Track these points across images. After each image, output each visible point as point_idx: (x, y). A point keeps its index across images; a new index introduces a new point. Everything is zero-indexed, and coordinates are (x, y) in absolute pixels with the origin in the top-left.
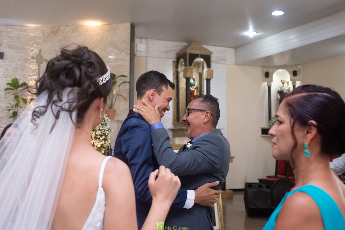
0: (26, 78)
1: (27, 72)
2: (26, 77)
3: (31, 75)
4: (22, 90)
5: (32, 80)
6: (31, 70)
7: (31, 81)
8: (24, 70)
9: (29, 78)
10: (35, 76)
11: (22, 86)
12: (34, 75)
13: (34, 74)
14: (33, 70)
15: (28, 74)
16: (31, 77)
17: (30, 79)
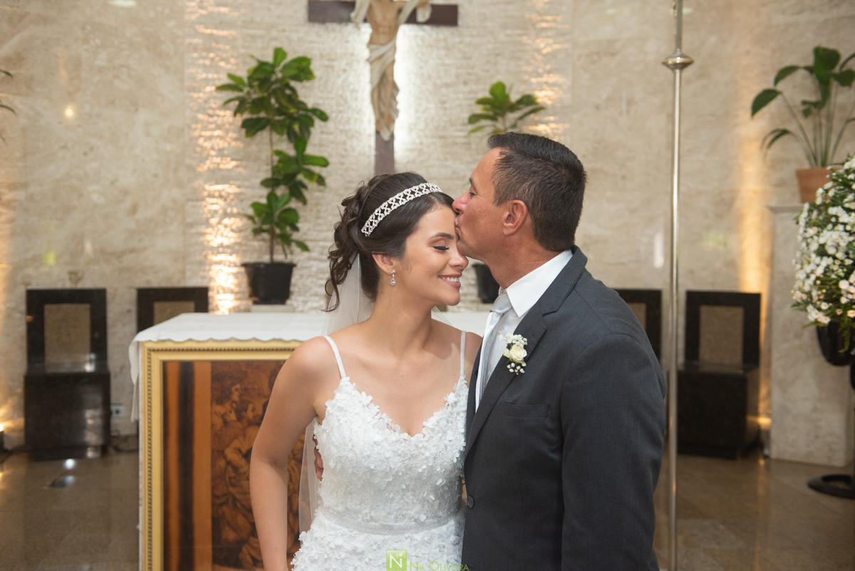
0: (526, 82)
1: (528, 63)
2: (526, 77)
3: (540, 70)
4: (521, 118)
5: (544, 86)
6: (539, 57)
7: (542, 90)
8: (519, 59)
9: (534, 80)
10: (551, 75)
11: (521, 106)
12: (549, 72)
13: (548, 67)
14: (546, 55)
15: (530, 69)
16: (540, 80)
17: (539, 84)
